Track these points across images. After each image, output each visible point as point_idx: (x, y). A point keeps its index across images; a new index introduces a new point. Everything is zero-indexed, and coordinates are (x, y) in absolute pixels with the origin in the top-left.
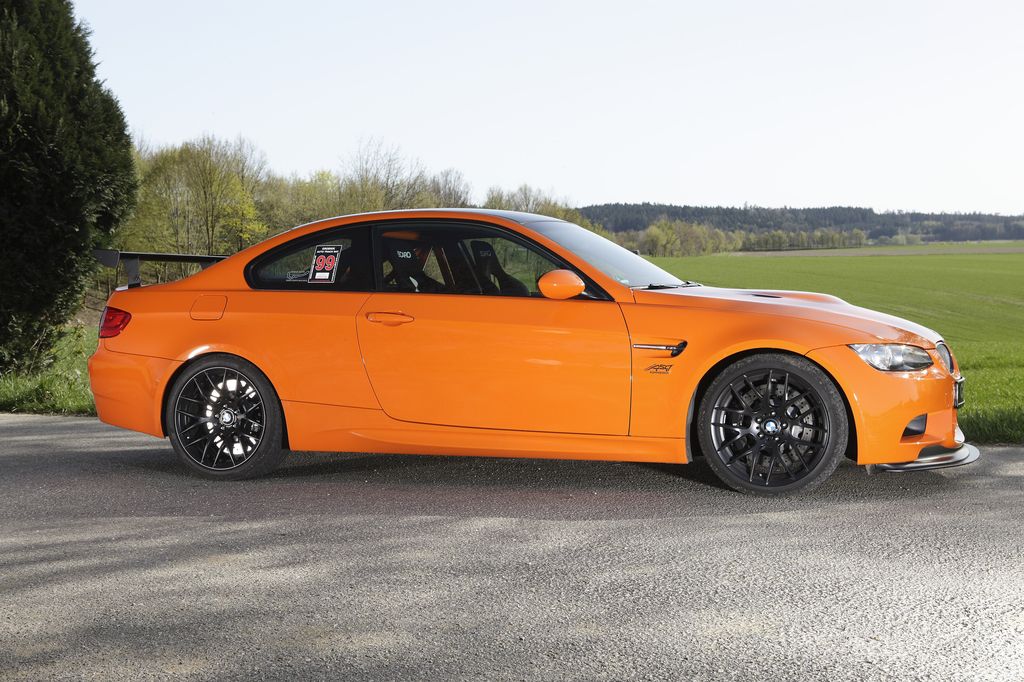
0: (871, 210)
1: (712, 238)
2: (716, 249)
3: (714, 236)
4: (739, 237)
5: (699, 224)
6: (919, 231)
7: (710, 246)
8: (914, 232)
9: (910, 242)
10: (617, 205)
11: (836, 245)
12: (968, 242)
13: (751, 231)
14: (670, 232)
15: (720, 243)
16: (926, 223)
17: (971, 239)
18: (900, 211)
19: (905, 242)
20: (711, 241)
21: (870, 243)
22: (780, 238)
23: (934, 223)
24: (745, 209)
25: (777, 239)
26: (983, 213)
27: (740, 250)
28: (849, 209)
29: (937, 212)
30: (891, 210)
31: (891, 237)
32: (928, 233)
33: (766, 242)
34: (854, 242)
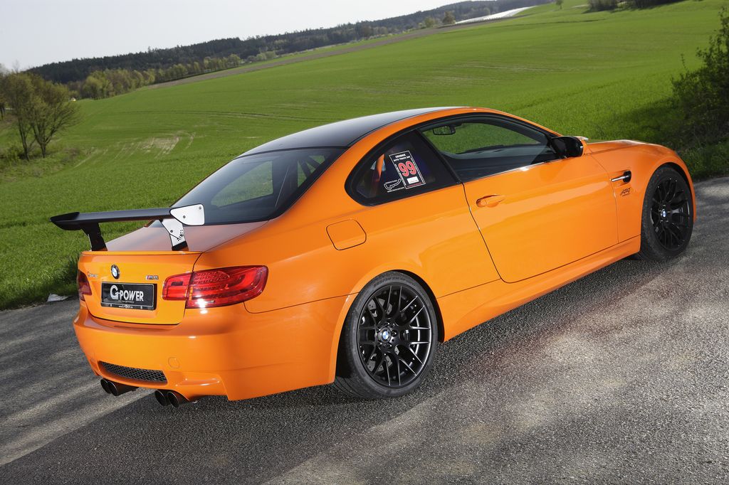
0: (238, 39)
1: (134, 78)
2: (138, 86)
3: (134, 76)
4: (152, 75)
5: (122, 69)
6: (274, 48)
7: (134, 84)
8: (270, 50)
9: (269, 57)
10: (53, 64)
11: (221, 68)
12: (307, 50)
13: (158, 68)
14: (103, 79)
15: (140, 80)
16: (276, 42)
17: (309, 49)
18: (257, 36)
19: (266, 58)
20: (134, 80)
21: (242, 62)
22: (181, 69)
23: (282, 41)
24: (149, 51)
25: (179, 71)
26: (312, 29)
27: (155, 83)
28: (223, 40)
29: (283, 33)
30: (251, 37)
31: (256, 56)
32: (279, 49)
33: (172, 74)
34: (232, 63)
